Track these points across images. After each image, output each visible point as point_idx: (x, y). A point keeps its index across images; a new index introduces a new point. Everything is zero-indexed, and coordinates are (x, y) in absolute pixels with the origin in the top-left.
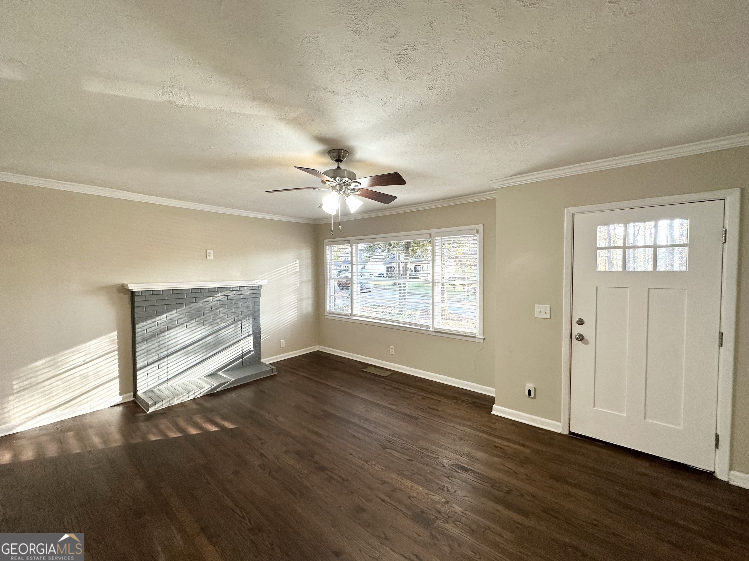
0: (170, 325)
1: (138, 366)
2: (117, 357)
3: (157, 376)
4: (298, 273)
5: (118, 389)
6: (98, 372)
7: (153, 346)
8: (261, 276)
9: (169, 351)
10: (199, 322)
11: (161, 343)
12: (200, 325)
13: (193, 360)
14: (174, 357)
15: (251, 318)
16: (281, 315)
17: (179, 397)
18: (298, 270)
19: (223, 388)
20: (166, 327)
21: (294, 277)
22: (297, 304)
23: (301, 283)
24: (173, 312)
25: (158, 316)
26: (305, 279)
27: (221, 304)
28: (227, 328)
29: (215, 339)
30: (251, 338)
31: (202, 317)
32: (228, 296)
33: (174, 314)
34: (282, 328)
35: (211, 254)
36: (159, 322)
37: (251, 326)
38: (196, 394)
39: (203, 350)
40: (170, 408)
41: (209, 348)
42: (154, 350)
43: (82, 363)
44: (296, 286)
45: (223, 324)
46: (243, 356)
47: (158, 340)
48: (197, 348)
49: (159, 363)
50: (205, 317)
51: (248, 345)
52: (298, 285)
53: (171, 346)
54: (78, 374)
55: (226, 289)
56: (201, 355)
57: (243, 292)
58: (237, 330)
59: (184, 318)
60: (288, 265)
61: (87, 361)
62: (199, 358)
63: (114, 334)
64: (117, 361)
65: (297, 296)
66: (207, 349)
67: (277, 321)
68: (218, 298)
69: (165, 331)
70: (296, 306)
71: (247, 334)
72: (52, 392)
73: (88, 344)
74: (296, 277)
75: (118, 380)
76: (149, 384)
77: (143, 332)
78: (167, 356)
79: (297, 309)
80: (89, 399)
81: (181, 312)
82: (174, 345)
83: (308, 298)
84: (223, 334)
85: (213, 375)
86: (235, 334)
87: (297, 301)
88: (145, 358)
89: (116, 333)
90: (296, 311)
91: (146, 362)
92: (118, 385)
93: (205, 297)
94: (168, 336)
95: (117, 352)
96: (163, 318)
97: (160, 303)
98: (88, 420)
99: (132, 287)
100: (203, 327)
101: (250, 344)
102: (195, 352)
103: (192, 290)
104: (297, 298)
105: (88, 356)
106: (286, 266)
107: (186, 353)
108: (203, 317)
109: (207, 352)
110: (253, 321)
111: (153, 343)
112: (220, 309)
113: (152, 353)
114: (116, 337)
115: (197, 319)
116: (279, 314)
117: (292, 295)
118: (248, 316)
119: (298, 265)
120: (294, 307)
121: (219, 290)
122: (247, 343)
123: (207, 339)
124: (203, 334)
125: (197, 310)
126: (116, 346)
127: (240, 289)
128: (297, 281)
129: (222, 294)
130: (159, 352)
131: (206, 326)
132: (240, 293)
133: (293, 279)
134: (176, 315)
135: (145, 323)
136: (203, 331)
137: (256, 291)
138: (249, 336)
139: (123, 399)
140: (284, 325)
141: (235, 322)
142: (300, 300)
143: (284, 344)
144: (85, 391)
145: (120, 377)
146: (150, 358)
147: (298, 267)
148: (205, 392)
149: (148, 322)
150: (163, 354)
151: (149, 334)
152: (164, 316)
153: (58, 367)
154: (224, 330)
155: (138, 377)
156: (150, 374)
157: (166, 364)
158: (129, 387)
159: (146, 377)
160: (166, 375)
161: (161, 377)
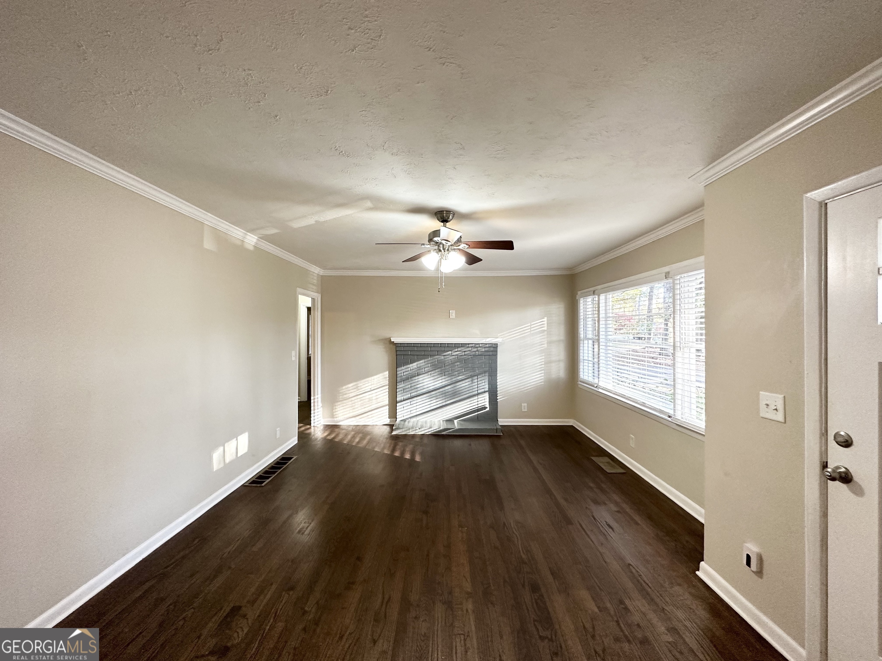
0: (418, 371)
1: (398, 399)
2: (387, 390)
3: (409, 410)
4: (546, 332)
5: (388, 413)
6: (377, 398)
7: (407, 387)
8: (500, 334)
9: (418, 392)
10: (440, 372)
11: (413, 385)
12: (441, 375)
13: (436, 403)
14: (421, 398)
15: (487, 374)
16: (522, 377)
17: (413, 429)
18: (545, 328)
19: (447, 433)
20: (416, 373)
21: (539, 337)
22: (543, 366)
23: (550, 343)
24: (421, 362)
25: (411, 363)
26: (555, 338)
27: (459, 359)
28: (464, 382)
29: (452, 389)
30: (487, 395)
31: (442, 368)
32: (465, 351)
33: (422, 363)
34: (525, 390)
35: (453, 314)
36: (412, 368)
37: (487, 383)
38: (425, 431)
39: (442, 397)
40: (405, 436)
41: (448, 396)
42: (408, 390)
43: (369, 390)
44: (543, 346)
45: (460, 377)
46: (478, 410)
47: (411, 382)
48: (438, 394)
49: (411, 400)
50: (445, 369)
51: (483, 401)
52: (546, 345)
53: (419, 389)
54: (368, 397)
55: (463, 345)
56: (441, 402)
57: (479, 348)
58: (473, 384)
59: (429, 367)
60: (532, 323)
61: (372, 389)
62: (440, 403)
63: (387, 373)
64: (387, 393)
65: (543, 357)
66: (446, 397)
67: (519, 382)
68: (456, 353)
69: (415, 376)
70: (542, 369)
71: (483, 390)
72: (354, 406)
73: (373, 378)
74: (543, 336)
75: (387, 407)
76: (404, 415)
77: (401, 374)
78: (416, 396)
79: (543, 372)
80: (372, 415)
81: (427, 362)
82: (421, 388)
83: (559, 361)
84: (460, 386)
85: (450, 421)
86: (471, 388)
87: (543, 363)
88: (402, 395)
89: (387, 372)
90: (543, 375)
91: (403, 398)
92: (387, 410)
93: (445, 351)
94: (418, 380)
95: (388, 387)
96: (414, 365)
97: (412, 353)
98: (369, 429)
99: (395, 340)
100: (443, 377)
101: (485, 401)
102: (437, 397)
103: (435, 345)
104: (543, 360)
105: (373, 386)
106: (529, 324)
107: (430, 397)
108: (444, 368)
109: (446, 400)
110: (489, 378)
111: (407, 384)
112: (458, 364)
113: (406, 392)
114: (387, 376)
115: (439, 370)
116: (521, 374)
117: (538, 356)
118: (485, 372)
119: (546, 322)
120: (540, 369)
121: (456, 345)
122: (483, 398)
123: (446, 388)
124: (443, 383)
125: (439, 362)
126: (387, 382)
127: (476, 345)
128: (543, 340)
129: (459, 349)
130: (411, 392)
131: (446, 377)
132: (475, 350)
133: (538, 339)
134: (424, 364)
135: (403, 368)
136: (443, 380)
137: (492, 349)
138: (485, 392)
139: (390, 421)
140: (527, 388)
141: (471, 376)
142: (548, 363)
143: (526, 408)
144: (370, 410)
145: (389, 405)
146: (406, 395)
147: (546, 325)
148: (433, 431)
149: (405, 367)
150: (413, 394)
151: (405, 376)
152: (415, 364)
153: (359, 390)
154: (461, 383)
155: (397, 408)
156: (405, 408)
157: (415, 402)
158: (393, 414)
159: (402, 409)
160: (415, 411)
161: (412, 412)
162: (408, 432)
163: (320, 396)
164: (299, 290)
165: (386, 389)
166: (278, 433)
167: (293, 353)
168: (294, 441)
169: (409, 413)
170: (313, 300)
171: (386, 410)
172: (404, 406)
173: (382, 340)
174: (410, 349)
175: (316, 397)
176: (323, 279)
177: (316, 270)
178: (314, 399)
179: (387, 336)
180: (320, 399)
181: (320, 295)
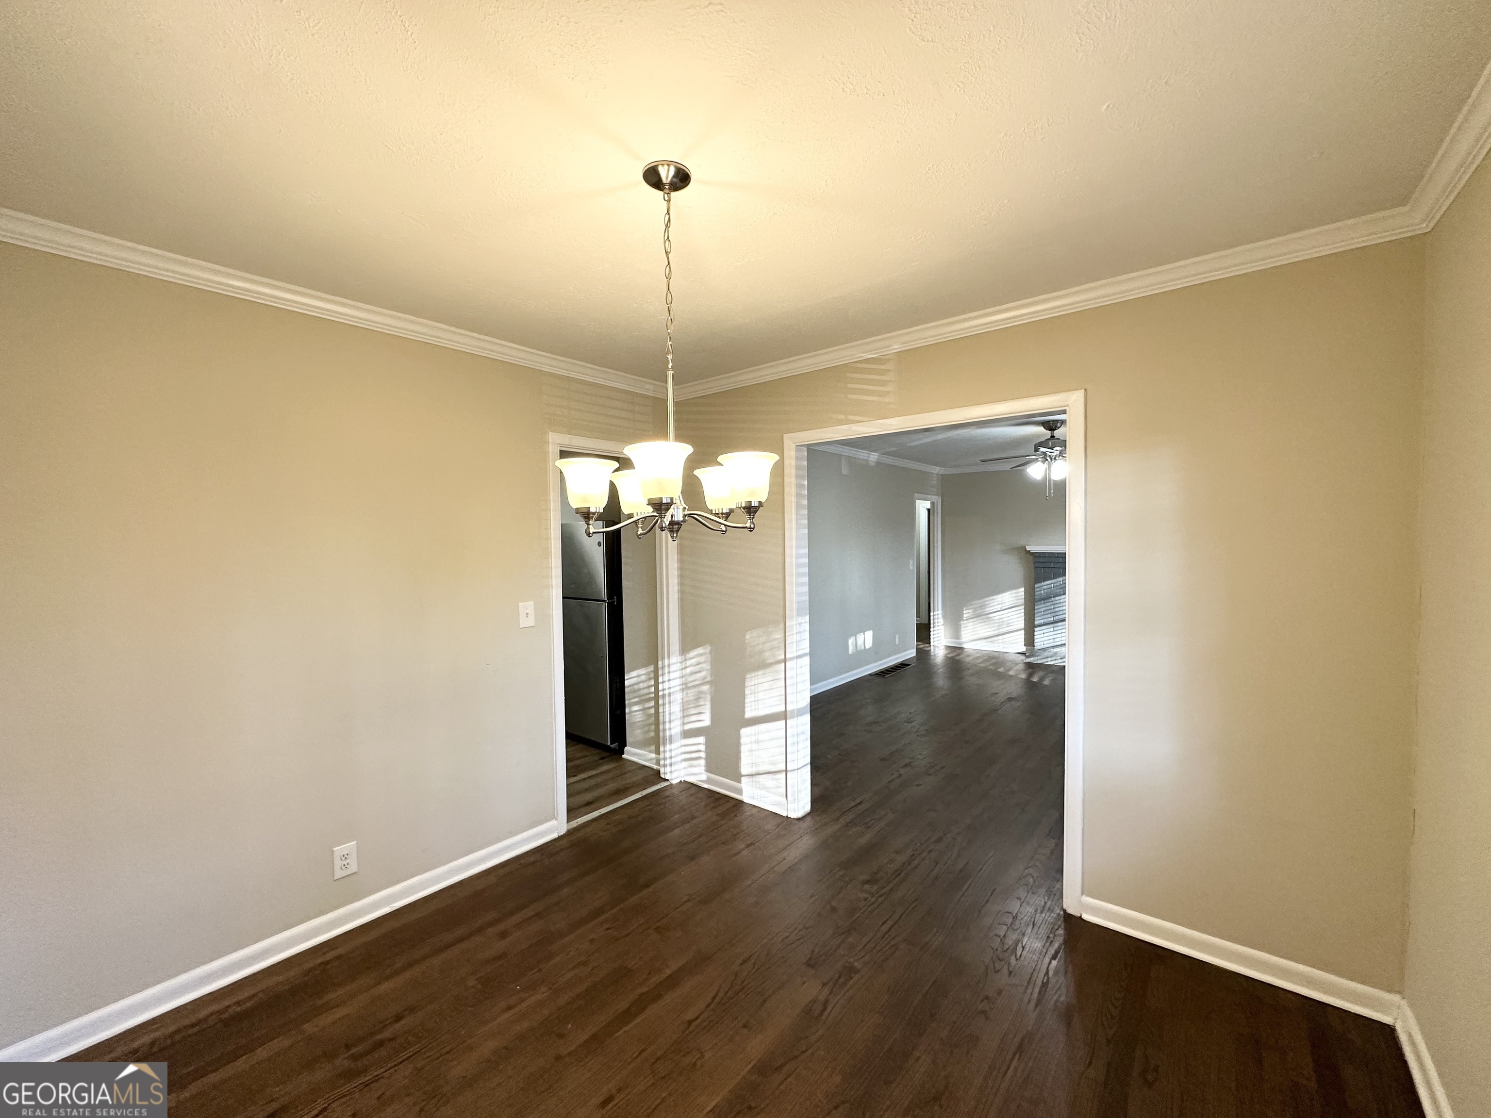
1: (1037, 623)
2: (1023, 611)
3: (1051, 637)
5: (1023, 639)
6: (1010, 620)
7: (1048, 608)
11: (1056, 606)
17: (1053, 659)
25: (1054, 578)
36: (1054, 585)
40: (1041, 664)
42: (1049, 612)
47: (1053, 603)
49: (1053, 625)
54: (998, 617)
61: (1003, 608)
64: (1023, 614)
69: (1060, 595)
73: (1004, 594)
75: (1023, 632)
76: (1045, 643)
77: (1040, 592)
78: (1062, 621)
80: (1005, 641)
88: (1042, 617)
89: (1023, 589)
91: (1043, 621)
92: (1023, 636)
95: (1023, 607)
96: (1057, 581)
97: (1056, 565)
99: (1033, 548)
105: (1004, 605)
111: (1048, 605)
113: (1047, 614)
114: (1023, 593)
126: (1022, 601)
130: (1051, 615)
135: (1043, 584)
139: (1025, 650)
145: (1025, 629)
146: (1047, 618)
149: (1045, 583)
150: (1057, 618)
151: (1045, 595)
152: (1059, 580)
155: (1035, 633)
156: (1045, 635)
157: (1060, 628)
158: (1030, 640)
159: (1042, 635)
160: (1060, 639)
161: (1056, 640)
162: (1045, 660)
163: (940, 612)
164: (916, 495)
165: (1021, 611)
166: (897, 640)
167: (911, 562)
168: (912, 653)
169: (1052, 641)
170: (933, 504)
171: (1021, 635)
172: (1045, 631)
173: (1017, 549)
174: (1053, 560)
175: (936, 613)
176: (944, 478)
177: (937, 470)
178: (934, 615)
179: (1022, 543)
180: (940, 616)
181: (940, 498)
